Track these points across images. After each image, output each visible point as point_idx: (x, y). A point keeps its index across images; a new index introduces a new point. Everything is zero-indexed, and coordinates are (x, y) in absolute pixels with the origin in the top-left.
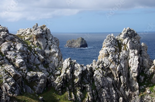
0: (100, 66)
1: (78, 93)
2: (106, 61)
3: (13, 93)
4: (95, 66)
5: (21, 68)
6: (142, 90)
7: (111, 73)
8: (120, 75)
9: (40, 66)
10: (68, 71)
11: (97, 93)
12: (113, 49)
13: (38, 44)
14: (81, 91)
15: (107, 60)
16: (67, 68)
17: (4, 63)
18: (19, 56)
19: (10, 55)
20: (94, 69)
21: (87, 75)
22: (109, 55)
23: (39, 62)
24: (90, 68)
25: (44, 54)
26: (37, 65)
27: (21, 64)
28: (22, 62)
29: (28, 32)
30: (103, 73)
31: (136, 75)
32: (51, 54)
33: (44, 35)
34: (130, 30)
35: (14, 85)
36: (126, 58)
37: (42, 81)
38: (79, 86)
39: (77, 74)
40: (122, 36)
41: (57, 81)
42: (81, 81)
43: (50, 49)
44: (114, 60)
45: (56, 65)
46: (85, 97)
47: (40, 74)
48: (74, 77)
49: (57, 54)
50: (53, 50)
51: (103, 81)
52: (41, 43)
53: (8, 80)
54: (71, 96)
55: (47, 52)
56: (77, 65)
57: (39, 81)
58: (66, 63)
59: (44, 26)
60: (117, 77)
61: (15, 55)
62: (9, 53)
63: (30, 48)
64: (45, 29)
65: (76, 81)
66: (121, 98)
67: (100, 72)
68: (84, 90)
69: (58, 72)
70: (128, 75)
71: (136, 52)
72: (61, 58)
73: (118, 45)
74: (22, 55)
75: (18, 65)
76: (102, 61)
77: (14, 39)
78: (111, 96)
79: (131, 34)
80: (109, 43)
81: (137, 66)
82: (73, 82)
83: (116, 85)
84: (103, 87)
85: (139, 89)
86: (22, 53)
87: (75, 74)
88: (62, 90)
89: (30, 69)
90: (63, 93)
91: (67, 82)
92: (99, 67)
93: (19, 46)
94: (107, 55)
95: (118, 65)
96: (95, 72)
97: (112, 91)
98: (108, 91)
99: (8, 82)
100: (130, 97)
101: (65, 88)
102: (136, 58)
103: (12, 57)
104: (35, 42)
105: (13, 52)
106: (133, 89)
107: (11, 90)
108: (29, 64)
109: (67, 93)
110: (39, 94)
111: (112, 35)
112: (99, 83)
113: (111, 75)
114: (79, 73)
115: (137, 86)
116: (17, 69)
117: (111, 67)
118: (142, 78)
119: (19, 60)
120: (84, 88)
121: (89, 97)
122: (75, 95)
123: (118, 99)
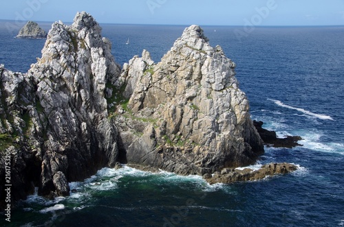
0: (47, 74)
1: (17, 120)
2: (56, 66)
4: (37, 75)
6: (111, 109)
7: (66, 85)
8: (80, 88)
11: (47, 118)
12: (65, 46)
14: (21, 115)
15: (58, 64)
20: (37, 79)
21: (27, 91)
22: (59, 56)
24: (30, 78)
30: (53, 86)
31: (103, 87)
34: (86, 16)
36: (87, 61)
38: (15, 108)
39: (10, 88)
40: (75, 25)
42: (18, 101)
44: (69, 64)
48: (5, 94)
51: (55, 98)
54: (4, 125)
56: (9, 74)
60: (75, 92)
65: (11, 100)
66: (84, 124)
67: (47, 84)
68: (25, 115)
70: (92, 89)
71: (101, 52)
73: (71, 40)
76: (49, 67)
78: (69, 122)
79: (88, 23)
80: (57, 36)
81: (104, 73)
82: (5, 103)
83: (74, 104)
84: (55, 108)
85: (108, 108)
87: (6, 88)
92: (45, 77)
94: (57, 56)
95: (75, 72)
96: (40, 85)
97: (70, 113)
98: (64, 114)
100: (95, 120)
102: (103, 61)
106: (99, 109)
111: (60, 22)
112: (48, 102)
113: (64, 88)
114: (13, 87)
115: (105, 104)
117: (64, 76)
118: (111, 92)
120: (25, 111)
121: (35, 125)
122: (12, 123)
123: (79, 126)
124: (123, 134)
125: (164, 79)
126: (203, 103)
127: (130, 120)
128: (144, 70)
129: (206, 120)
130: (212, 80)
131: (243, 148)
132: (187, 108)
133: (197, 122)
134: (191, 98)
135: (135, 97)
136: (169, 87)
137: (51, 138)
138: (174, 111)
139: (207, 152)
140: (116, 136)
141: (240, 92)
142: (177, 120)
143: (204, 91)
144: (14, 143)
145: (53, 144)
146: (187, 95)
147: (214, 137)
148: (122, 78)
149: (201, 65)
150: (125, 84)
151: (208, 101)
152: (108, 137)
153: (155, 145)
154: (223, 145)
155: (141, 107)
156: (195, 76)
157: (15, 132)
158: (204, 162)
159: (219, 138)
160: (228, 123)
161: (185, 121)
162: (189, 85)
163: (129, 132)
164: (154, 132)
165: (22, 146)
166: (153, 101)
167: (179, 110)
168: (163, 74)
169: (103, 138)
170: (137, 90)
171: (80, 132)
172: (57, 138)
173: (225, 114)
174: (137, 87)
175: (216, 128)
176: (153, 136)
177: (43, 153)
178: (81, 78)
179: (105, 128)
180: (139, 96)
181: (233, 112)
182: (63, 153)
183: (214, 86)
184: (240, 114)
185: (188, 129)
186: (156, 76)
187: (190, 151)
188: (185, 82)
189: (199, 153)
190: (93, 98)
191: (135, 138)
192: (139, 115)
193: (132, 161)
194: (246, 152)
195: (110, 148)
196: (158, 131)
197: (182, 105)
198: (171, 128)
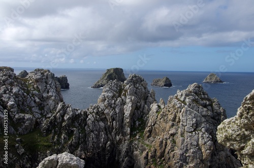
0: (95, 110)
4: (90, 110)
5: (12, 110)
7: (106, 117)
8: (114, 120)
9: (33, 109)
11: (85, 136)
13: (37, 87)
15: (103, 105)
18: (12, 99)
19: (5, 97)
20: (88, 113)
21: (80, 119)
22: (105, 100)
23: (33, 104)
24: (84, 112)
25: (42, 97)
26: (31, 108)
28: (13, 105)
30: (96, 117)
32: (48, 98)
33: (44, 79)
37: (27, 123)
41: (44, 124)
42: (71, 125)
43: (48, 92)
45: (51, 108)
46: (69, 140)
48: (63, 121)
49: (53, 98)
50: (50, 94)
51: (94, 125)
52: (40, 87)
54: (54, 138)
55: (45, 95)
57: (24, 123)
58: (59, 106)
59: (46, 71)
60: (110, 122)
61: (9, 98)
62: (4, 95)
63: (29, 91)
64: (46, 74)
65: (64, 124)
67: (93, 116)
68: (71, 134)
69: (49, 115)
70: (122, 121)
72: (57, 102)
74: (16, 98)
75: (9, 108)
76: (97, 106)
80: (108, 88)
81: (129, 112)
82: (62, 125)
83: (109, 129)
84: (92, 131)
85: (131, 134)
88: (47, 132)
90: (47, 135)
91: (56, 125)
92: (94, 112)
93: (14, 90)
94: (104, 100)
95: (112, 110)
96: (89, 116)
97: (102, 135)
98: (97, 135)
100: (120, 141)
102: (130, 104)
103: (6, 100)
104: (35, 86)
108: (21, 106)
109: (51, 136)
112: (89, 127)
113: (105, 120)
114: (68, 117)
115: (128, 131)
116: (8, 110)
117: (105, 112)
118: (137, 124)
119: (10, 103)
121: (72, 140)
124: (135, 152)
126: (179, 139)
127: (140, 144)
129: (177, 152)
130: (185, 124)
132: (169, 141)
133: (173, 153)
134: (173, 135)
135: (147, 129)
136: (163, 125)
138: (162, 142)
141: (206, 136)
142: (163, 149)
143: (179, 130)
146: (171, 132)
149: (181, 112)
151: (181, 138)
152: (123, 153)
153: (147, 164)
156: (177, 119)
160: (194, 157)
161: (167, 150)
162: (173, 125)
163: (137, 152)
167: (164, 142)
168: (163, 116)
169: (120, 153)
170: (148, 125)
171: (104, 148)
173: (192, 151)
175: (184, 160)
176: (147, 157)
178: (115, 114)
183: (186, 128)
185: (168, 156)
188: (170, 123)
191: (140, 157)
192: (147, 141)
195: (123, 161)
196: (150, 154)
197: (166, 139)
198: (158, 154)
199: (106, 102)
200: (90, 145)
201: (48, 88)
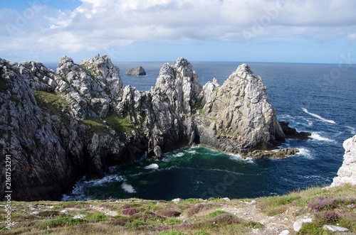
0: (158, 92)
1: (138, 117)
2: (163, 87)
3: (80, 117)
4: (153, 92)
5: (86, 95)
6: (193, 112)
7: (167, 98)
8: (175, 100)
9: (102, 93)
10: (128, 97)
11: (155, 116)
12: (169, 76)
13: (100, 72)
14: (141, 114)
16: (128, 94)
17: (70, 91)
18: (83, 84)
19: (76, 83)
20: (152, 94)
21: (146, 101)
23: (101, 90)
24: (148, 94)
25: (106, 82)
26: (100, 92)
27: (85, 92)
28: (86, 90)
29: (91, 62)
30: (160, 98)
31: (189, 99)
32: (112, 82)
33: (106, 64)
34: (184, 60)
35: (80, 111)
36: (181, 85)
37: (105, 107)
38: (139, 110)
39: (136, 99)
40: (177, 65)
41: (119, 107)
42: (141, 106)
43: (111, 77)
44: (170, 86)
45: (117, 92)
46: (144, 120)
47: (103, 101)
48: (134, 103)
49: (118, 82)
50: (114, 78)
51: (160, 105)
52: (102, 72)
53: (75, 106)
54: (131, 119)
55: (109, 79)
56: (137, 92)
57: (102, 106)
58: (126, 90)
59: (106, 56)
60: (172, 102)
61: (80, 83)
62: (74, 81)
63: (93, 77)
64: (106, 59)
65: (136, 106)
66: (176, 120)
67: (157, 97)
68: (143, 114)
69: (120, 99)
70: (183, 100)
71: (189, 79)
72: (121, 86)
73: (173, 73)
74: (86, 83)
75: (82, 93)
76: (159, 88)
77: (78, 68)
78: (167, 119)
79: (184, 63)
80: (165, 71)
81: (189, 92)
82: (134, 107)
83: (172, 109)
84: (160, 111)
85: (191, 111)
86: (86, 81)
87: (135, 100)
88: (123, 114)
89: (94, 96)
90: (124, 117)
91: (128, 107)
92: (156, 93)
93: (83, 75)
94: (164, 82)
95: (173, 91)
96: (153, 98)
97: (168, 114)
98: (165, 114)
99: (75, 108)
100: (183, 118)
101: (126, 113)
102: (189, 84)
103: (77, 86)
104: (98, 71)
105: (78, 81)
106: (186, 112)
107: (78, 115)
108: (92, 91)
109: (128, 117)
110: (103, 118)
111: (168, 64)
112: (157, 107)
113: (167, 100)
114: (138, 99)
115: (190, 109)
116: (82, 96)
117: (167, 93)
118: (194, 102)
119: (83, 88)
120: (144, 112)
121: (148, 120)
122: (136, 118)
123: (173, 121)
124: (199, 126)
125: (224, 96)
126: (245, 110)
127: (203, 119)
128: (213, 90)
129: (246, 120)
130: (251, 97)
131: (269, 138)
132: (235, 113)
133: (240, 122)
134: (238, 107)
135: (207, 105)
136: (226, 100)
137: (156, 127)
138: (228, 114)
139: (245, 140)
140: (194, 128)
141: (268, 105)
142: (229, 120)
143: (245, 103)
144: (135, 129)
145: (156, 130)
146: (236, 105)
147: (250, 131)
148: (201, 94)
149: (245, 87)
150: (203, 97)
151: (248, 109)
152: (189, 128)
153: (216, 134)
154: (256, 136)
155: (210, 111)
156: (241, 94)
157: (136, 123)
158: (243, 146)
159: (253, 132)
160: (260, 123)
161: (234, 121)
162: (237, 99)
163: (202, 126)
164: (215, 126)
165: (139, 131)
166: (217, 108)
167: (230, 114)
168: (223, 92)
169: (186, 128)
170: (208, 101)
171: (173, 125)
172: (159, 127)
173: (258, 118)
174: (209, 99)
175: (252, 126)
176: (215, 129)
177: (150, 135)
178: (176, 94)
179: (188, 122)
180: (209, 105)
181: (263, 116)
182: (162, 136)
183: (251, 100)
184: (267, 118)
185: (235, 125)
186: (219, 93)
187: (236, 139)
188: (235, 98)
189: (240, 140)
190: (182, 106)
191: (205, 129)
192: (208, 116)
193: (203, 142)
194: (271, 141)
195: (190, 134)
196: (218, 126)
197: (232, 111)
198: (226, 124)
199: (166, 84)
200: (162, 123)
201: (111, 72)
